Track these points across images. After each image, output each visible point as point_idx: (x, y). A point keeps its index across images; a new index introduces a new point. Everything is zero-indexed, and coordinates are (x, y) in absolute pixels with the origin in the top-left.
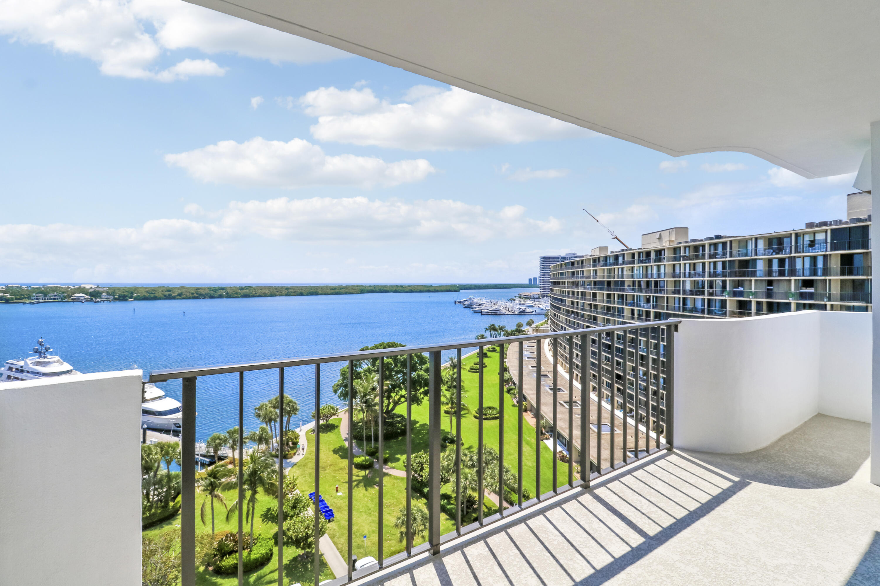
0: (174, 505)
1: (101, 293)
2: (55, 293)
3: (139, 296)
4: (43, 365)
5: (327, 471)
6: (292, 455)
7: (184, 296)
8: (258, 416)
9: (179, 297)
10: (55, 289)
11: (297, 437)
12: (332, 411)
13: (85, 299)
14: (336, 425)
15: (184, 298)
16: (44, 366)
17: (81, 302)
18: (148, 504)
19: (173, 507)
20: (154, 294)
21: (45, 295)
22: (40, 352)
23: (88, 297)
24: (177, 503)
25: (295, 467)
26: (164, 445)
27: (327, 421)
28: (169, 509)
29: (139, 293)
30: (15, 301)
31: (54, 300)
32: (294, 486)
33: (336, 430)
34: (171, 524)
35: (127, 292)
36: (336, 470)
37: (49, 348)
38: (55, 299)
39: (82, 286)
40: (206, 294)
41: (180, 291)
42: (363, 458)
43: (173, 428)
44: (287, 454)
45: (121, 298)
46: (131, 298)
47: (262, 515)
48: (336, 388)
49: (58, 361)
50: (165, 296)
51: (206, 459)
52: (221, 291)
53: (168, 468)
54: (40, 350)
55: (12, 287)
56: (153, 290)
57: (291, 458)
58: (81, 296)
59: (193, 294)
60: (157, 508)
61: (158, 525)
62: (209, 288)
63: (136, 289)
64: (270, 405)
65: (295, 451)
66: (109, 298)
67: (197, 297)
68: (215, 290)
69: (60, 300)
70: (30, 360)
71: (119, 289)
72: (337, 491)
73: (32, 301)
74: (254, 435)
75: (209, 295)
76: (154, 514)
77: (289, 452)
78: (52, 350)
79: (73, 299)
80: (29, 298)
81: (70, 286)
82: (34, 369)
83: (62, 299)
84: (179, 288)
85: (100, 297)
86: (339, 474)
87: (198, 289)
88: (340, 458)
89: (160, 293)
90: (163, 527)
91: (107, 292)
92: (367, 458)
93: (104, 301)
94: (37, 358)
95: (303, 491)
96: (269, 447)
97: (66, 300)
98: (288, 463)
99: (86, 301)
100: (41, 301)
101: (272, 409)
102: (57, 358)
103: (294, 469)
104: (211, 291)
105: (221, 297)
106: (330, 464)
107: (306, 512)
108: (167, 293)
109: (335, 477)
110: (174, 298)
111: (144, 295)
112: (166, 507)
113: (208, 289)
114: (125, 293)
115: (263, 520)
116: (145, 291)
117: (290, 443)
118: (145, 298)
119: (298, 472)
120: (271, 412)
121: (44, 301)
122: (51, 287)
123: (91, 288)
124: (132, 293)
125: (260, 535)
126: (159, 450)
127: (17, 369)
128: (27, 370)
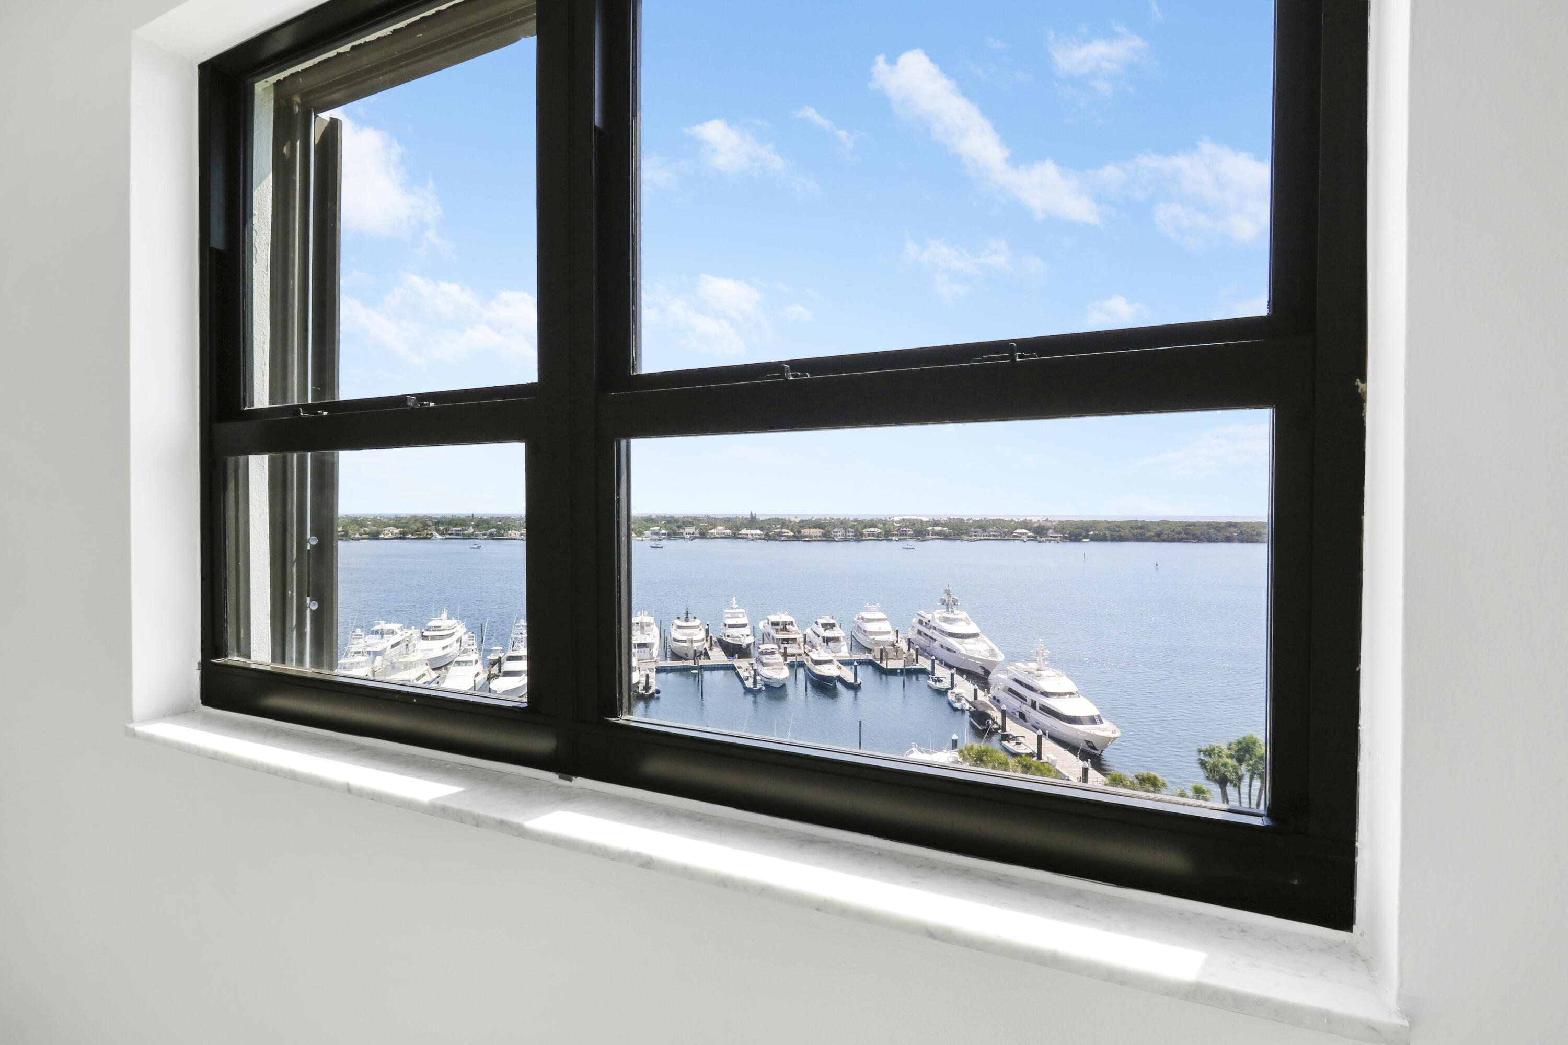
1: (1047, 530)
2: (995, 528)
3: (1096, 534)
4: (950, 621)
7: (1165, 537)
8: (1203, 764)
9: (1156, 538)
10: (996, 523)
13: (1028, 537)
15: (1164, 541)
16: (950, 624)
17: (1025, 541)
20: (1118, 531)
21: (985, 530)
22: (947, 605)
23: (1030, 534)
29: (1098, 530)
30: (953, 537)
31: (994, 537)
35: (1081, 527)
37: (957, 600)
38: (994, 535)
39: (1029, 518)
40: (1200, 534)
41: (1159, 529)
43: (1083, 745)
45: (1073, 537)
46: (1086, 537)
49: (965, 619)
52: (1230, 529)
54: (947, 602)
55: (954, 519)
56: (1118, 526)
58: (1024, 533)
59: (1179, 533)
62: (1210, 525)
63: (1094, 524)
66: (1057, 537)
67: (1187, 539)
68: (1216, 527)
69: (1000, 538)
70: (938, 613)
71: (1071, 525)
73: (970, 538)
75: (1206, 536)
79: (1014, 536)
80: (967, 533)
81: (1014, 519)
82: (939, 624)
83: (1001, 536)
84: (1158, 524)
85: (1046, 535)
87: (1188, 525)
89: (1128, 532)
91: (1056, 528)
93: (1050, 541)
94: (944, 612)
97: (1006, 537)
99: (1029, 540)
100: (979, 538)
102: (964, 615)
104: (1208, 529)
105: (1228, 540)
108: (1139, 531)
111: (1104, 534)
113: (1206, 525)
114: (1077, 530)
116: (1106, 528)
118: (1107, 539)
121: (982, 538)
123: (1039, 521)
124: (1088, 531)
127: (926, 623)
128: (935, 625)
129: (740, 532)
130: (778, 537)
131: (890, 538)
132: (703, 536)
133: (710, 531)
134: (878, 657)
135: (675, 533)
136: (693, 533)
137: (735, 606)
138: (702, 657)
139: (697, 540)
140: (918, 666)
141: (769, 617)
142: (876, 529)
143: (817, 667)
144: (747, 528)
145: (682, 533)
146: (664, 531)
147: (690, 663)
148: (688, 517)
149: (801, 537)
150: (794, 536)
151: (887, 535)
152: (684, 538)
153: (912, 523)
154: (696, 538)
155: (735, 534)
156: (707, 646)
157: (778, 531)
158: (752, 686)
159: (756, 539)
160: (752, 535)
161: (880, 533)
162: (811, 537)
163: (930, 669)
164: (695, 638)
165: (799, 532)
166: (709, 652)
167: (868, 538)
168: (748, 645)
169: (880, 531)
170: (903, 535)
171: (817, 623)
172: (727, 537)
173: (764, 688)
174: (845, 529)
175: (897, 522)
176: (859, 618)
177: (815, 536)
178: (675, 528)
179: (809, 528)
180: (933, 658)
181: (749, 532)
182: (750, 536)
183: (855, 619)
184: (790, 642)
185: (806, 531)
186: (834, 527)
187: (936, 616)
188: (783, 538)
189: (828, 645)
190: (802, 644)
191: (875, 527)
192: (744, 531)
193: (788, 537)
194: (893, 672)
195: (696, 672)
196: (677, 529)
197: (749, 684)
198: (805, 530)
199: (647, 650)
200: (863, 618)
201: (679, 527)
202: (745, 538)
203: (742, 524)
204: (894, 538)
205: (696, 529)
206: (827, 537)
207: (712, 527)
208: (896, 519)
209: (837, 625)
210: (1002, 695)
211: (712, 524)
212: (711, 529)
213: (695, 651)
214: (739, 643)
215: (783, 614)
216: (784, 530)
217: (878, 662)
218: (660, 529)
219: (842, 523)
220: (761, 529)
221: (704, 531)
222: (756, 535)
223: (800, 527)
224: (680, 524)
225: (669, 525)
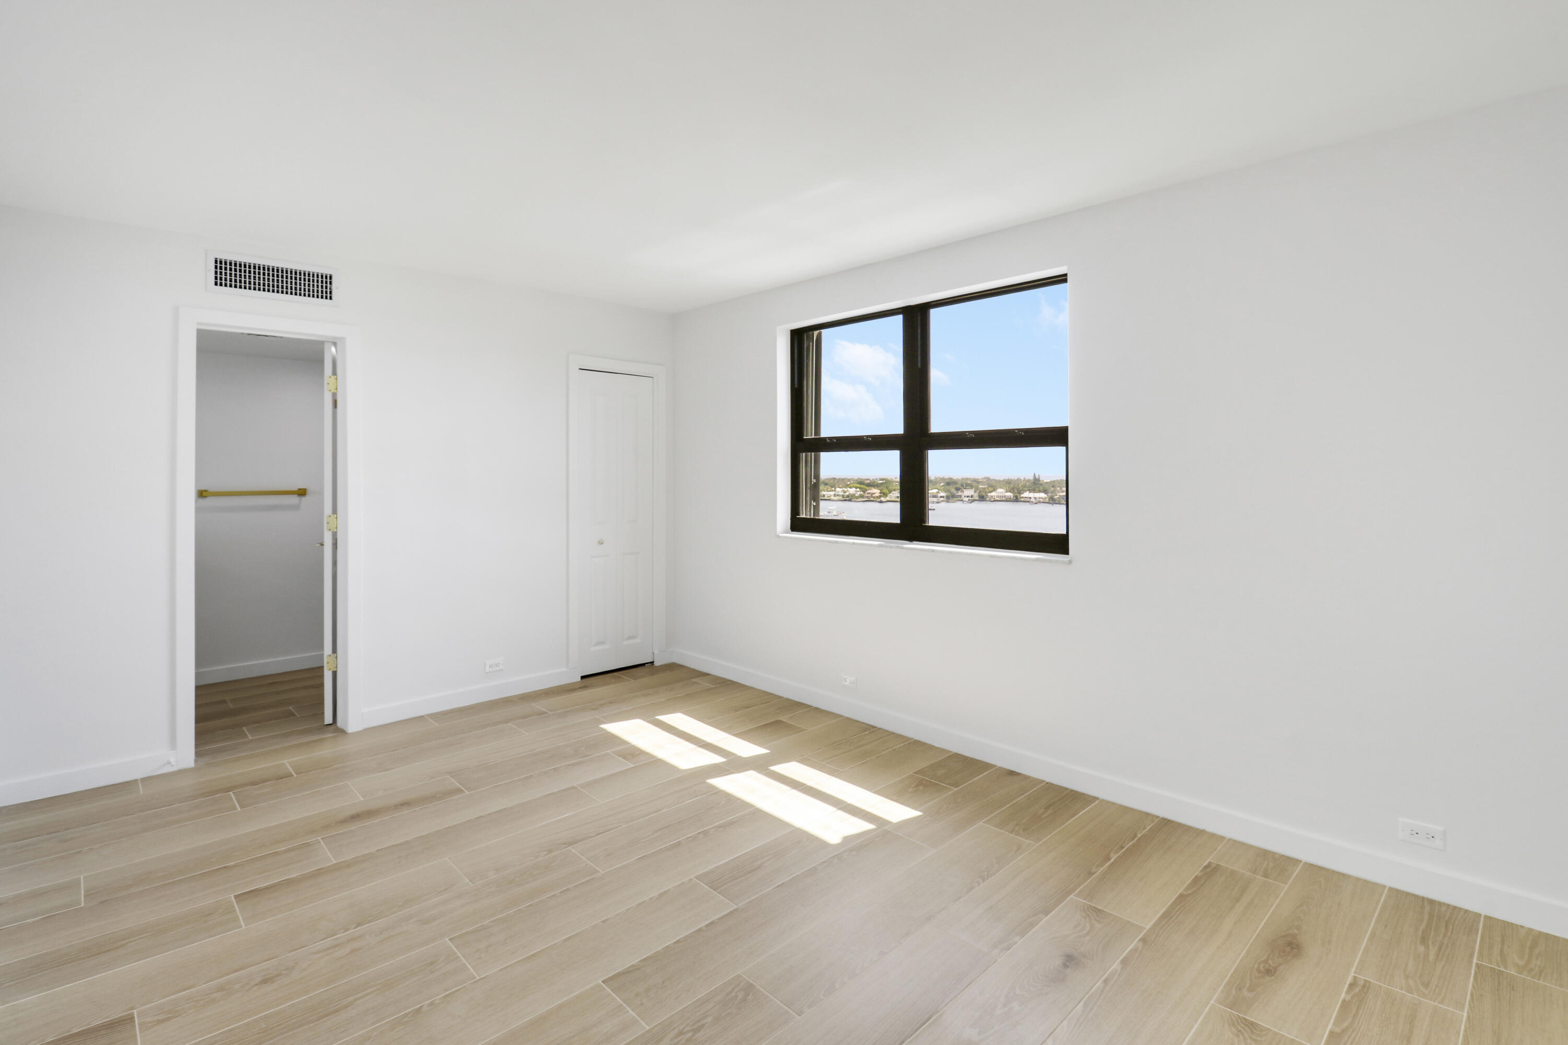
129: (1022, 496)
132: (982, 498)
133: (989, 494)
135: (953, 496)
136: (972, 497)
144: (1030, 491)
145: (960, 496)
146: (942, 494)
148: (967, 479)
152: (962, 500)
154: (975, 500)
155: (1016, 497)
159: (1040, 502)
160: (1035, 498)
172: (1008, 500)
178: (953, 490)
181: (1032, 495)
182: (1033, 500)
192: (1026, 494)
196: (955, 491)
201: (958, 489)
202: (1027, 501)
203: (1024, 486)
205: (975, 492)
207: (990, 489)
211: (992, 487)
212: (991, 492)
218: (938, 492)
220: (1045, 491)
221: (984, 494)
222: (1039, 498)
224: (958, 486)
225: (947, 487)
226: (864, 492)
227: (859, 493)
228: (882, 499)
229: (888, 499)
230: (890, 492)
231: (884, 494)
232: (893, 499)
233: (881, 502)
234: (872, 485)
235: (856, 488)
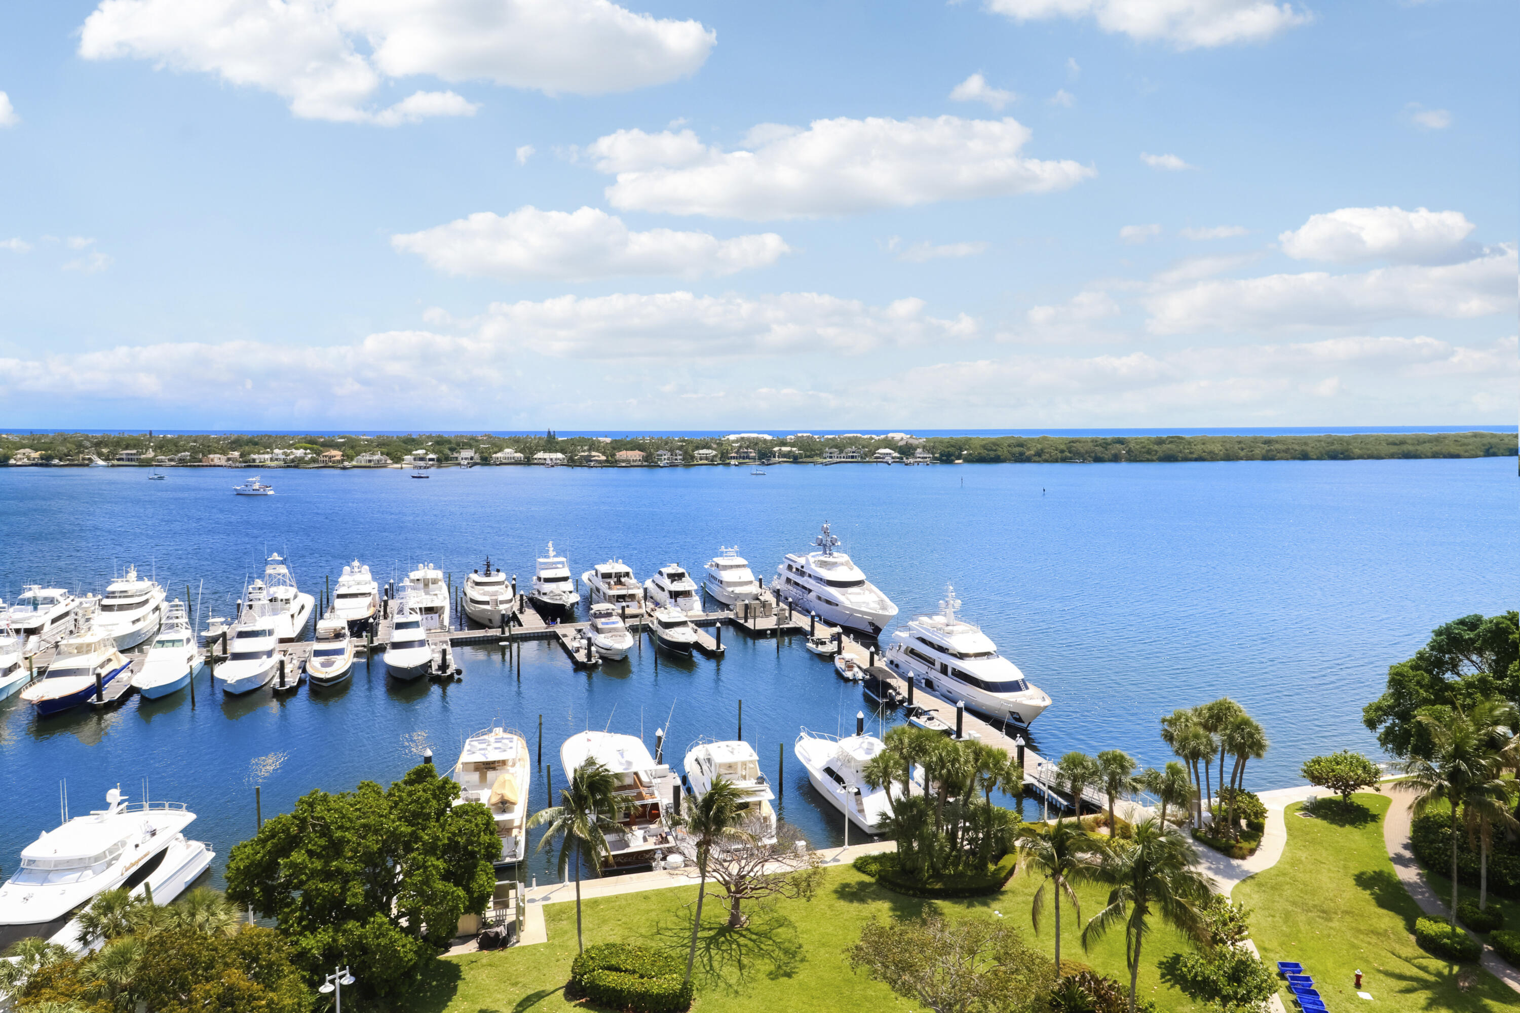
0: (995, 870)
1: (915, 449)
2: (854, 447)
3: (970, 454)
4: (828, 567)
5: (1335, 924)
6: (1246, 852)
7: (1045, 457)
8: (1169, 737)
9: (1037, 458)
10: (853, 441)
11: (1260, 813)
12: (1360, 772)
13: (893, 458)
14: (1373, 811)
15: (1046, 461)
16: (830, 570)
17: (887, 463)
18: (954, 853)
19: (993, 873)
20: (995, 450)
21: (841, 451)
22: (825, 546)
24: (1000, 869)
25: (1249, 882)
26: (981, 749)
27: (1345, 796)
28: (986, 875)
29: (972, 449)
30: (804, 460)
31: (852, 460)
32: (1240, 930)
33: (1371, 826)
34: (985, 904)
35: (953, 446)
36: (1359, 931)
37: (836, 540)
38: (852, 457)
39: (890, 435)
40: (1087, 452)
41: (1039, 446)
42: (1448, 929)
43: (1008, 718)
44: (1233, 847)
45: (944, 458)
46: (958, 458)
47: (1161, 963)
48: (1373, 715)
49: (847, 564)
50: (1013, 455)
51: (1060, 799)
52: (1118, 445)
53: (987, 796)
54: (824, 542)
56: (995, 444)
57: (1243, 858)
58: (887, 454)
59: (1062, 451)
60: (966, 864)
61: (966, 898)
62: (1094, 441)
63: (967, 441)
64: (1195, 719)
65: (1253, 844)
66: (926, 458)
67: (1071, 458)
68: (1105, 444)
69: (859, 459)
70: (813, 556)
71: (941, 442)
72: (1358, 985)
73: (825, 460)
74: (1156, 778)
75: (1093, 455)
76: (961, 875)
77: (1237, 841)
78: (839, 543)
79: (876, 458)
80: (820, 455)
81: (874, 436)
82: (814, 571)
83: (861, 457)
84: (1039, 441)
85: (914, 455)
86: (1369, 943)
87: (1073, 442)
88: (1373, 902)
89: (1005, 449)
90: (973, 906)
91: (924, 447)
92: (1459, 930)
93: (918, 463)
94: (821, 555)
95: (1265, 949)
96: (1191, 816)
97: (867, 459)
98: (1233, 868)
99: (895, 462)
100: (835, 460)
101: (1201, 731)
102: (845, 558)
103: (1247, 888)
104: (1097, 446)
105: (1116, 459)
106: (1343, 908)
107: (1263, 1004)
108: (1017, 449)
109: (1354, 946)
110: (1028, 460)
111: (979, 454)
112: (982, 870)
113: (1092, 441)
114: (950, 449)
115: (1163, 976)
116: (981, 446)
117: (1243, 823)
118: (981, 460)
119: (1256, 896)
120: (1196, 736)
121: (839, 460)
122: (849, 438)
123: (902, 439)
124: (961, 450)
125: (1152, 1006)
126: (971, 757)
127: (797, 569)
128: (808, 572)
129: (535, 456)
130: (585, 462)
131: (728, 461)
132: (485, 461)
133: (494, 456)
134: (742, 614)
135: (447, 459)
136: (472, 458)
137: (552, 553)
138: (512, 624)
139: (477, 468)
140: (791, 625)
141: (597, 567)
142: (710, 451)
143: (667, 631)
144: (545, 451)
145: (457, 458)
146: (431, 456)
147: (496, 632)
148: (462, 437)
149: (616, 461)
150: (607, 461)
151: (724, 458)
152: (459, 464)
153: (754, 443)
154: (475, 464)
155: (528, 458)
156: (516, 608)
157: (586, 454)
158: (585, 660)
159: (557, 464)
160: (551, 459)
161: (715, 456)
162: (628, 461)
163: (808, 628)
164: (501, 598)
165: (613, 455)
166: (519, 616)
167: (701, 462)
168: (572, 605)
169: (714, 453)
170: (744, 458)
171: (661, 573)
172: (517, 463)
173: (600, 661)
174: (672, 451)
175: (734, 442)
176: (712, 565)
177: (634, 461)
178: (447, 451)
179: (627, 450)
180: (813, 613)
181: (547, 456)
182: (548, 462)
183: (706, 567)
184: (627, 599)
185: (622, 455)
186: (658, 449)
187: (810, 560)
188: (592, 464)
189: (676, 601)
190: (643, 602)
191: (709, 448)
192: (540, 455)
193: (600, 462)
194: (761, 634)
195: (506, 643)
196: (449, 453)
197: (581, 657)
198: (621, 453)
199: (436, 616)
200: (717, 565)
201: (452, 450)
202: (542, 463)
203: (537, 445)
204: (733, 462)
205: (475, 453)
206: (650, 462)
207: (495, 449)
208: (732, 437)
209: (686, 575)
210: (901, 658)
211: (496, 446)
212: (496, 453)
213: (503, 615)
214: (561, 602)
215: (617, 562)
216: (594, 453)
217: (742, 621)
218: (426, 454)
219: (666, 443)
220: (563, 451)
221: (486, 455)
222: (556, 459)
223: (614, 448)
224: (453, 446)
225: (437, 447)
226: (318, 455)
227: (310, 456)
228: (346, 464)
229: (354, 463)
230: (358, 454)
231: (348, 456)
232: (363, 464)
233: (344, 468)
234: (331, 444)
235: (306, 449)
